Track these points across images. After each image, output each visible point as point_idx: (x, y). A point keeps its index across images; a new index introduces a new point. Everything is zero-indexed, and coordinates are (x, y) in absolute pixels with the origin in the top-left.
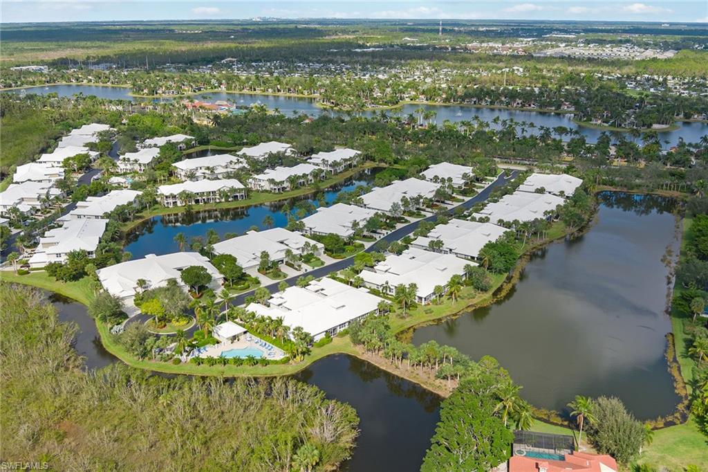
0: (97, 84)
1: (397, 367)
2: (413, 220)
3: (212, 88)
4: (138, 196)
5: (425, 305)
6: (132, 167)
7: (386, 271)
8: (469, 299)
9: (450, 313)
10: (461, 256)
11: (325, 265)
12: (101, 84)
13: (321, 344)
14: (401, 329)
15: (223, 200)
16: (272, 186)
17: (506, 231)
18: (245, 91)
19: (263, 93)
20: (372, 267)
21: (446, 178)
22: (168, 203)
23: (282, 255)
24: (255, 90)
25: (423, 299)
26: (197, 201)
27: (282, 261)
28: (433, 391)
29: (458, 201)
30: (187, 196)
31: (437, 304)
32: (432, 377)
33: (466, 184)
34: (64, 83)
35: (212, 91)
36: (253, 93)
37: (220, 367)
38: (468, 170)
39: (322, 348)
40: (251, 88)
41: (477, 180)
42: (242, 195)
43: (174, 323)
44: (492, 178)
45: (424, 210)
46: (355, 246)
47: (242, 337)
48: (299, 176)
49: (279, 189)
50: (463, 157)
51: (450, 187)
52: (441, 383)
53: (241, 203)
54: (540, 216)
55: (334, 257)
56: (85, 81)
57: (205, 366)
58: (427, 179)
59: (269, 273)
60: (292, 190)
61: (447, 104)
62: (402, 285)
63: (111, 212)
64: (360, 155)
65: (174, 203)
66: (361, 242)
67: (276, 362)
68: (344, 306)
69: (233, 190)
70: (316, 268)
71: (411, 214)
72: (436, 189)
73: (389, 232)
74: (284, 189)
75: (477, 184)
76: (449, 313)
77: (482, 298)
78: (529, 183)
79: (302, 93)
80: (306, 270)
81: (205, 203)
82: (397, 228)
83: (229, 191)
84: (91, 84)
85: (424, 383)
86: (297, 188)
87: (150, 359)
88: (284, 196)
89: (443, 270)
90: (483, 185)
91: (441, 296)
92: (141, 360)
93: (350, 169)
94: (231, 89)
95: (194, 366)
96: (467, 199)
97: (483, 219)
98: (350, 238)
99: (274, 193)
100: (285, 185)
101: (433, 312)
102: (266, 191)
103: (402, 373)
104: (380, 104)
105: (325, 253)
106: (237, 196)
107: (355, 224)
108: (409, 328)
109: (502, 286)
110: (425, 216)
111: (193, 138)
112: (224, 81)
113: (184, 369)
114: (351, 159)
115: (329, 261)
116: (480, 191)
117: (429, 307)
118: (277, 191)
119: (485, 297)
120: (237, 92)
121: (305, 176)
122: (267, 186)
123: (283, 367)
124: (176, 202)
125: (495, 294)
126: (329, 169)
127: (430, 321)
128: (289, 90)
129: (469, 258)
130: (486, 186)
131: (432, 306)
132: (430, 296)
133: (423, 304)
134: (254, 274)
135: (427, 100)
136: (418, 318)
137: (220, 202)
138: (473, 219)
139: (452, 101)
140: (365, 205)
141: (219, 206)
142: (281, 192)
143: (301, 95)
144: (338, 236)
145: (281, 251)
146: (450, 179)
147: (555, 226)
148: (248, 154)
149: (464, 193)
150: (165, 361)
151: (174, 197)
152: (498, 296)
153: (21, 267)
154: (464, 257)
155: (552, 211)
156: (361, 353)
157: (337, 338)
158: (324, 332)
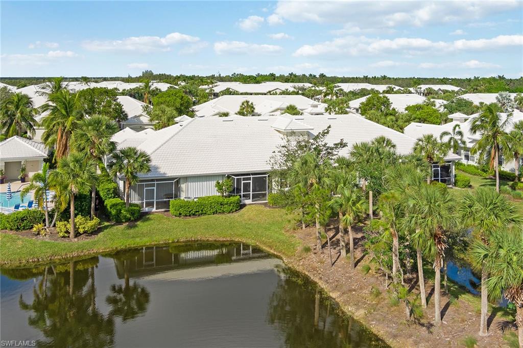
156: (299, 248)
157: (262, 207)
158: (223, 176)
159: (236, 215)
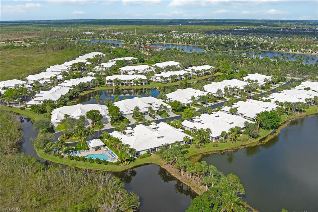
0: (111, 39)
1: (181, 175)
2: (228, 99)
3: (159, 42)
4: (93, 79)
5: (215, 142)
6: (102, 69)
7: (199, 122)
8: (243, 141)
9: (229, 148)
10: (247, 118)
11: (170, 117)
12: (113, 39)
13: (143, 157)
14: (195, 154)
15: (135, 85)
16: (162, 80)
17: (278, 107)
18: (174, 43)
19: (182, 44)
20: (192, 119)
21: (254, 80)
22: (108, 84)
23: (146, 110)
24: (178, 43)
25: (214, 139)
26: (123, 84)
27: (147, 113)
28: (197, 192)
29: (259, 92)
30: (117, 81)
31: (222, 142)
32: (199, 184)
33: (266, 84)
34: (98, 39)
35: (159, 43)
36: (178, 44)
37: (81, 162)
38: (269, 78)
39: (143, 159)
40: (177, 42)
41: (273, 83)
42: (145, 83)
43: (73, 138)
44: (282, 83)
45: (237, 95)
46: (190, 109)
47: (102, 148)
48: (177, 76)
49: (165, 81)
50: (268, 71)
51: (255, 84)
52: (203, 188)
53: (144, 87)
54: (303, 101)
55: (176, 114)
56: (107, 38)
57: (74, 161)
58: (245, 81)
59: (137, 118)
60: (172, 82)
61: (272, 51)
62: (202, 129)
63: (76, 85)
64: (213, 69)
65: (111, 84)
66: (194, 107)
67: (112, 163)
68: (163, 137)
69: (141, 80)
70: (164, 118)
71: (229, 96)
72: (246, 85)
73: (213, 104)
74: (168, 81)
75: (272, 85)
76: (227, 148)
77: (252, 142)
78: (302, 85)
79: (200, 45)
80: (157, 119)
81: (126, 85)
82: (218, 103)
83: (138, 80)
84: (109, 39)
85: (192, 186)
86: (175, 81)
87: (49, 154)
88: (168, 85)
89: (231, 124)
90: (275, 86)
91: (226, 138)
92: (45, 154)
93: (207, 75)
94: (168, 42)
95: (69, 160)
96: (264, 91)
97: (267, 100)
98: (188, 104)
99: (163, 83)
100: (169, 79)
101: (218, 146)
102: (159, 82)
103: (182, 179)
104: (237, 50)
105: (172, 111)
106: (143, 83)
107: (193, 98)
108: (200, 154)
109: (267, 136)
110: (236, 98)
111: (137, 59)
112: (166, 39)
113: (63, 162)
114: (208, 70)
115: (172, 115)
116: (273, 88)
117: (216, 143)
118: (164, 82)
119: (254, 142)
120: (170, 44)
121: (180, 76)
122: (159, 79)
123: (115, 166)
124: (112, 84)
125: (261, 141)
126: (195, 74)
127: (215, 151)
128: (194, 43)
129: (252, 119)
130: (277, 86)
131: (219, 143)
132: (219, 137)
133: (214, 141)
134: (130, 118)
135: (261, 49)
136: (208, 149)
137: (134, 85)
138: (262, 100)
139: (274, 50)
140: (205, 90)
141: (133, 88)
142: (166, 82)
143: (199, 46)
144: (179, 102)
145: (147, 107)
146: (256, 81)
147: (311, 107)
148: (157, 66)
149: (263, 88)
150: (56, 156)
151: (111, 81)
152: (262, 142)
153: (24, 106)
154: (249, 119)
155: (310, 99)
156: (164, 164)
157: (154, 154)
158: (147, 150)
159: (150, 157)
